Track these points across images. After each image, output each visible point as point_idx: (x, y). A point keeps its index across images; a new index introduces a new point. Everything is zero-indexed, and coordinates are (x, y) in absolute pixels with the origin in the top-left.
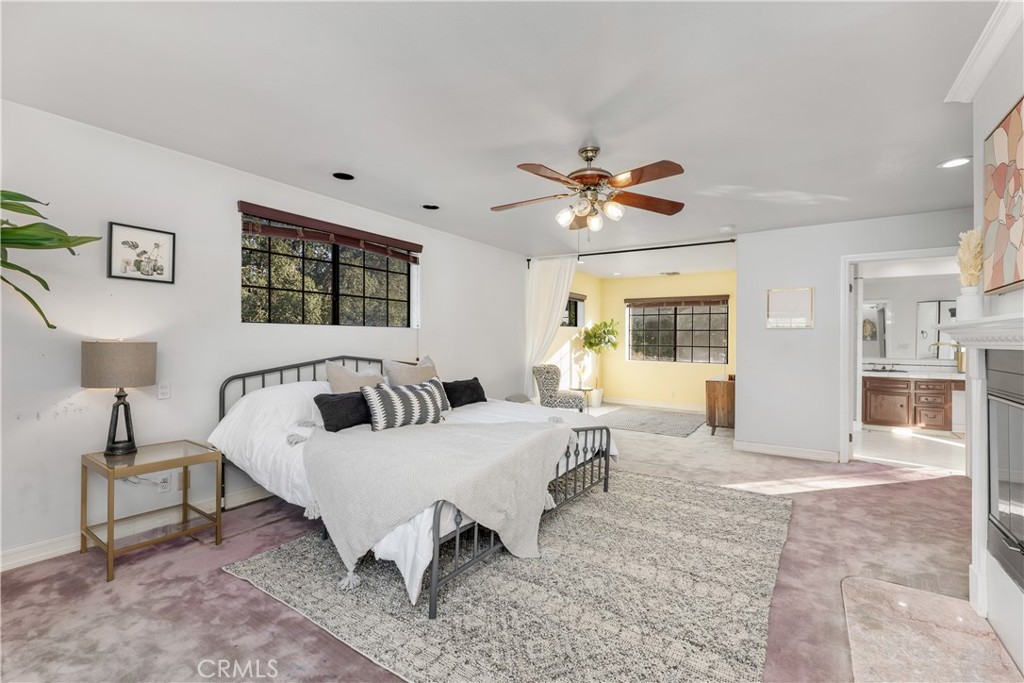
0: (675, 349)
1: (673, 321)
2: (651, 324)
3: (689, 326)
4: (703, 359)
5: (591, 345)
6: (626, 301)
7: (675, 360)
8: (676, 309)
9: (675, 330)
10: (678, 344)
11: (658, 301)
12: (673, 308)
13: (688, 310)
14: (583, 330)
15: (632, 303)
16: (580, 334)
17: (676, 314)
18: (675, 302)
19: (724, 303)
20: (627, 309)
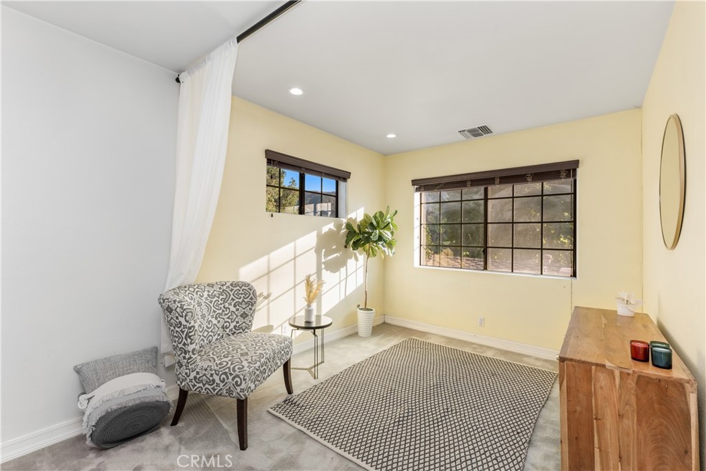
0: (485, 252)
1: (482, 208)
2: (450, 214)
3: (508, 217)
4: (532, 269)
5: (356, 245)
6: (414, 182)
7: (485, 268)
8: (486, 191)
9: (486, 223)
10: (490, 244)
11: (459, 179)
12: (482, 188)
13: (506, 190)
14: (345, 221)
15: (423, 185)
16: (339, 226)
17: (486, 199)
18: (485, 180)
19: (568, 176)
20: (417, 195)
